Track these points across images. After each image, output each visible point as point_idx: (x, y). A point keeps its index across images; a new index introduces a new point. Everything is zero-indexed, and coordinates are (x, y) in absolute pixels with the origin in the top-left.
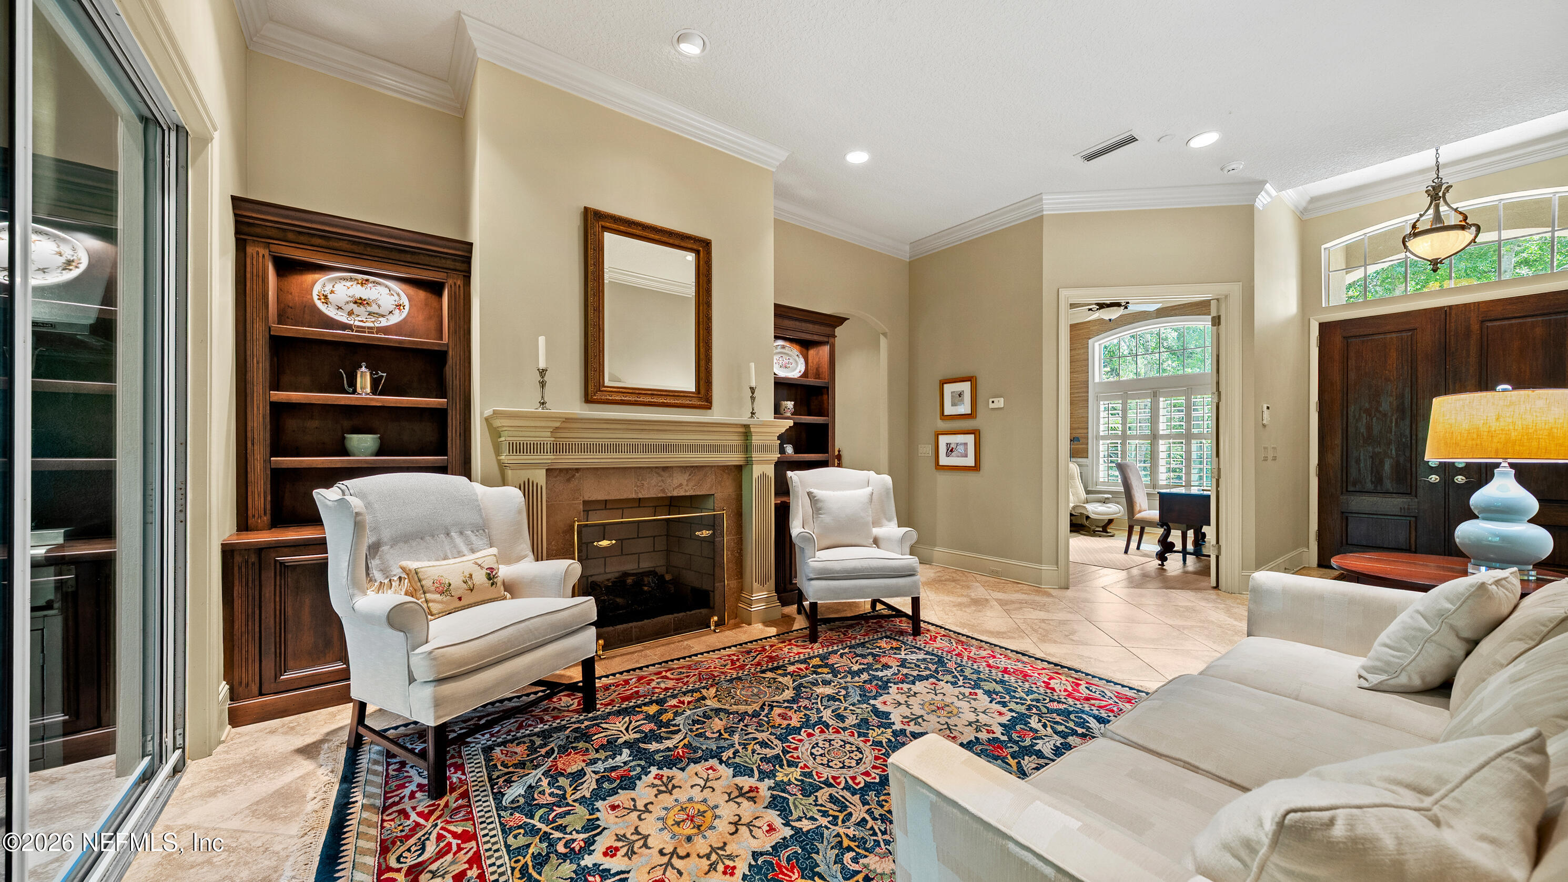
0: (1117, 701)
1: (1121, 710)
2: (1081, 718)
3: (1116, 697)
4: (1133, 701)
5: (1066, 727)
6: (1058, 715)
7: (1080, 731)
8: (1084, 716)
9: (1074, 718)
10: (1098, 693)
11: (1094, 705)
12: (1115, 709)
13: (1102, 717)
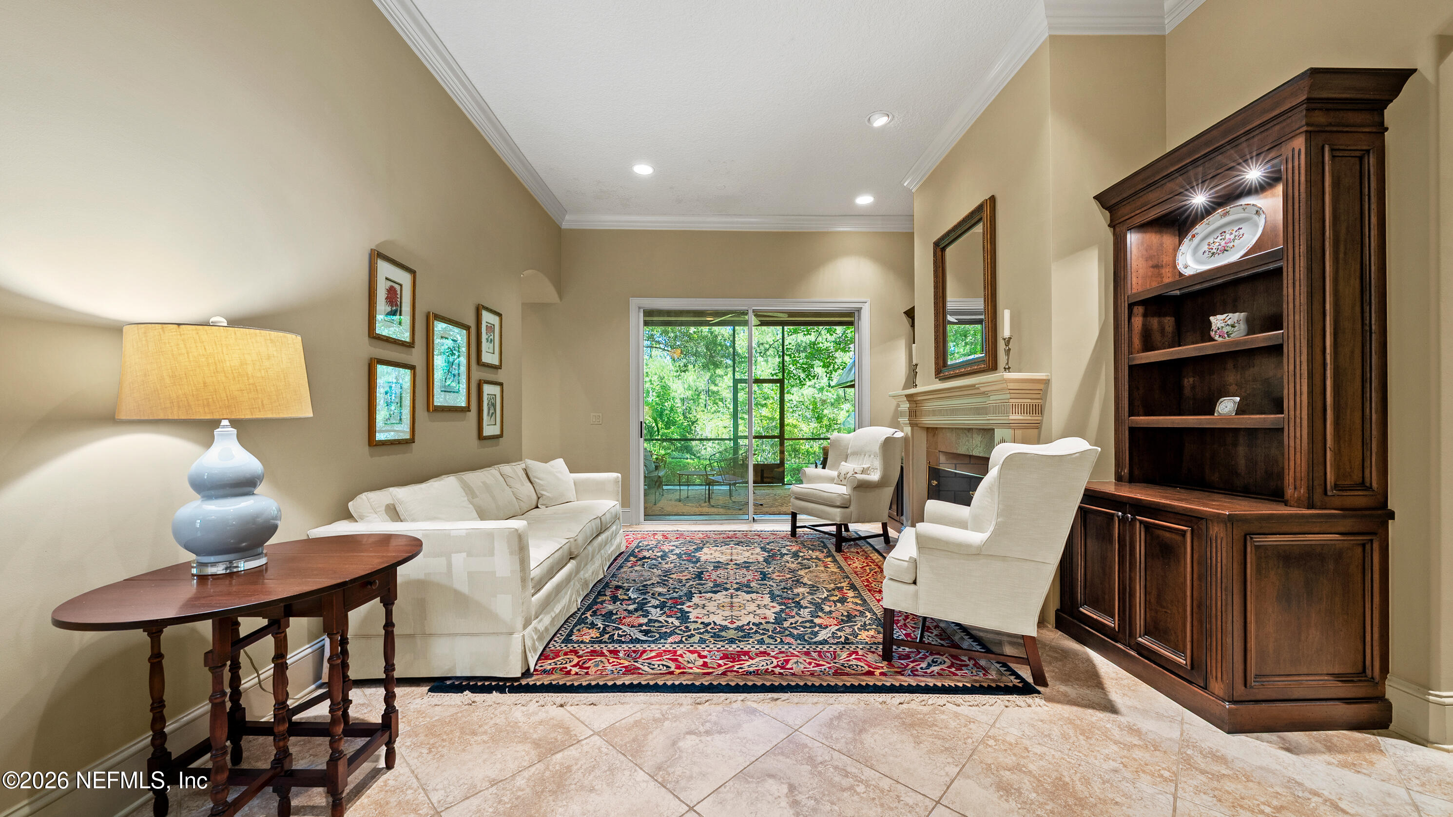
0: (636, 664)
1: (628, 656)
2: (650, 637)
3: (639, 668)
4: (624, 670)
5: (654, 626)
6: (666, 632)
7: (644, 628)
8: (650, 639)
9: (656, 634)
10: (656, 666)
11: (651, 651)
12: (634, 655)
13: (638, 643)
